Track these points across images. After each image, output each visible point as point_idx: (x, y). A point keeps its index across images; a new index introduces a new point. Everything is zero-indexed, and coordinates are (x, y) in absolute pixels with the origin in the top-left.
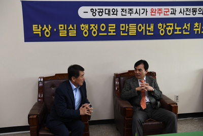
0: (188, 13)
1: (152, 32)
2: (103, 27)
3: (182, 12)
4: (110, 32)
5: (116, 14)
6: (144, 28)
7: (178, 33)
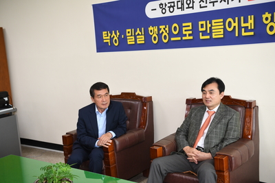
1: (251, 30)
2: (175, 28)
4: (185, 35)
5: (193, 7)
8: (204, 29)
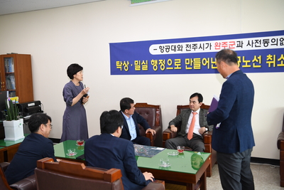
0: (257, 45)
2: (170, 62)
3: (251, 43)
4: (176, 66)
5: (182, 50)
6: (208, 62)
7: (246, 66)
8: (189, 63)
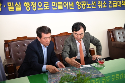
1: (73, 7)
2: (40, 4)
4: (45, 8)
7: (89, 7)
8: (54, 5)
